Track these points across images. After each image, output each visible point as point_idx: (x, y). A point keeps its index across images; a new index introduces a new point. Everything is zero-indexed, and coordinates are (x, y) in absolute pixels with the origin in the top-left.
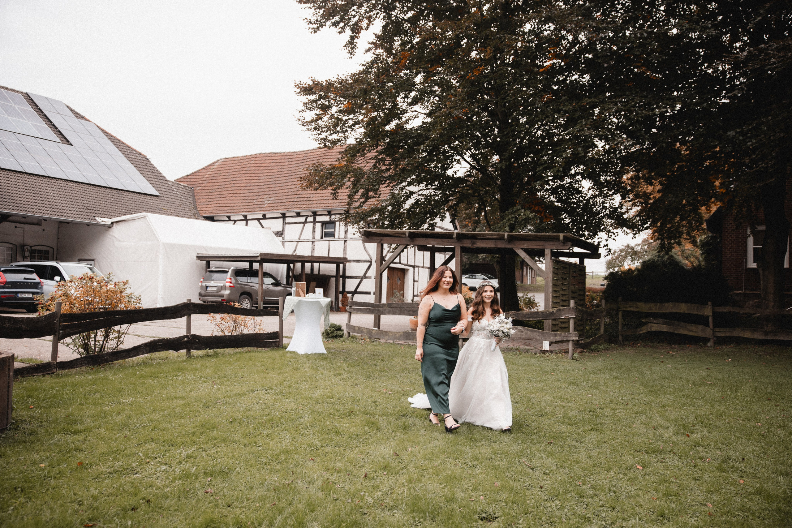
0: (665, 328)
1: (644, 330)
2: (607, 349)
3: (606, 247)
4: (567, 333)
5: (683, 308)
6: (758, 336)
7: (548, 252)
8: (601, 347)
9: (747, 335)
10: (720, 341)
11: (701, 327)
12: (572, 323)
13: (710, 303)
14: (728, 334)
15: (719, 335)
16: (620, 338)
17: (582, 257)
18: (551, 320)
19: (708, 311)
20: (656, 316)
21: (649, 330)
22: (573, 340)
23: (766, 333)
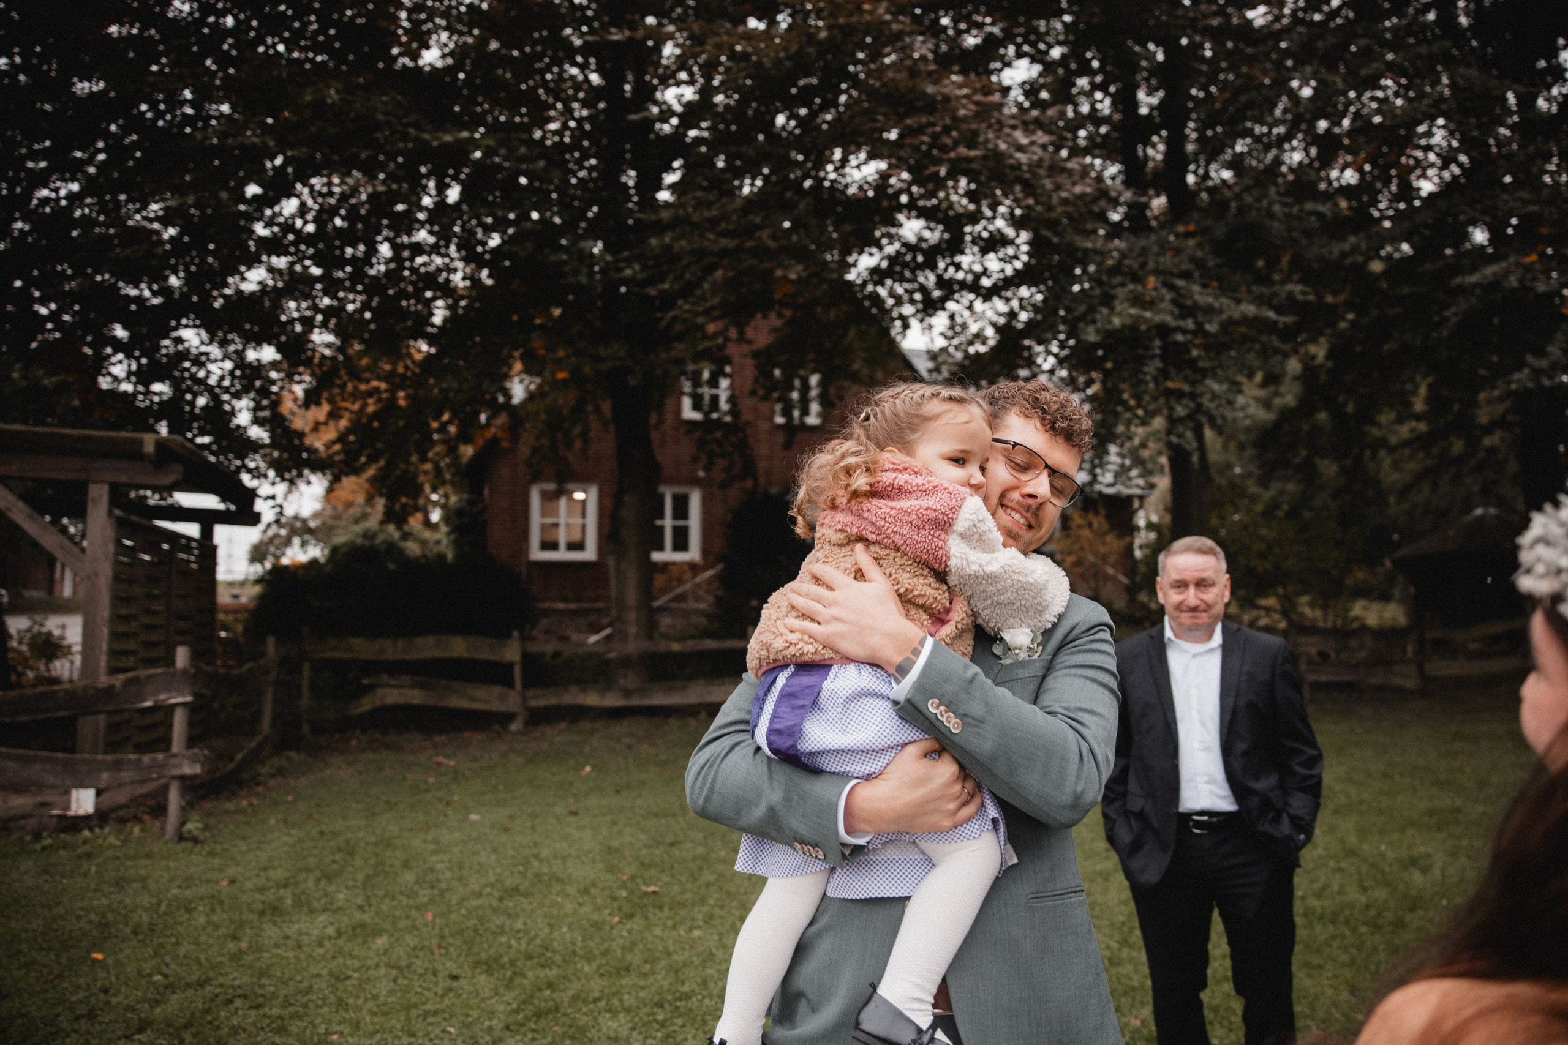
0: (416, 697)
1: (366, 704)
2: (280, 772)
3: (271, 502)
4: (160, 756)
5: (459, 647)
6: (612, 700)
7: (99, 495)
8: (265, 770)
9: (592, 699)
10: (538, 718)
11: (496, 690)
12: (179, 721)
13: (516, 634)
14: (553, 701)
15: (533, 703)
16: (306, 728)
17: (207, 519)
18: (102, 718)
19: (512, 653)
20: (397, 668)
21: (378, 703)
22: (182, 778)
23: (627, 693)
